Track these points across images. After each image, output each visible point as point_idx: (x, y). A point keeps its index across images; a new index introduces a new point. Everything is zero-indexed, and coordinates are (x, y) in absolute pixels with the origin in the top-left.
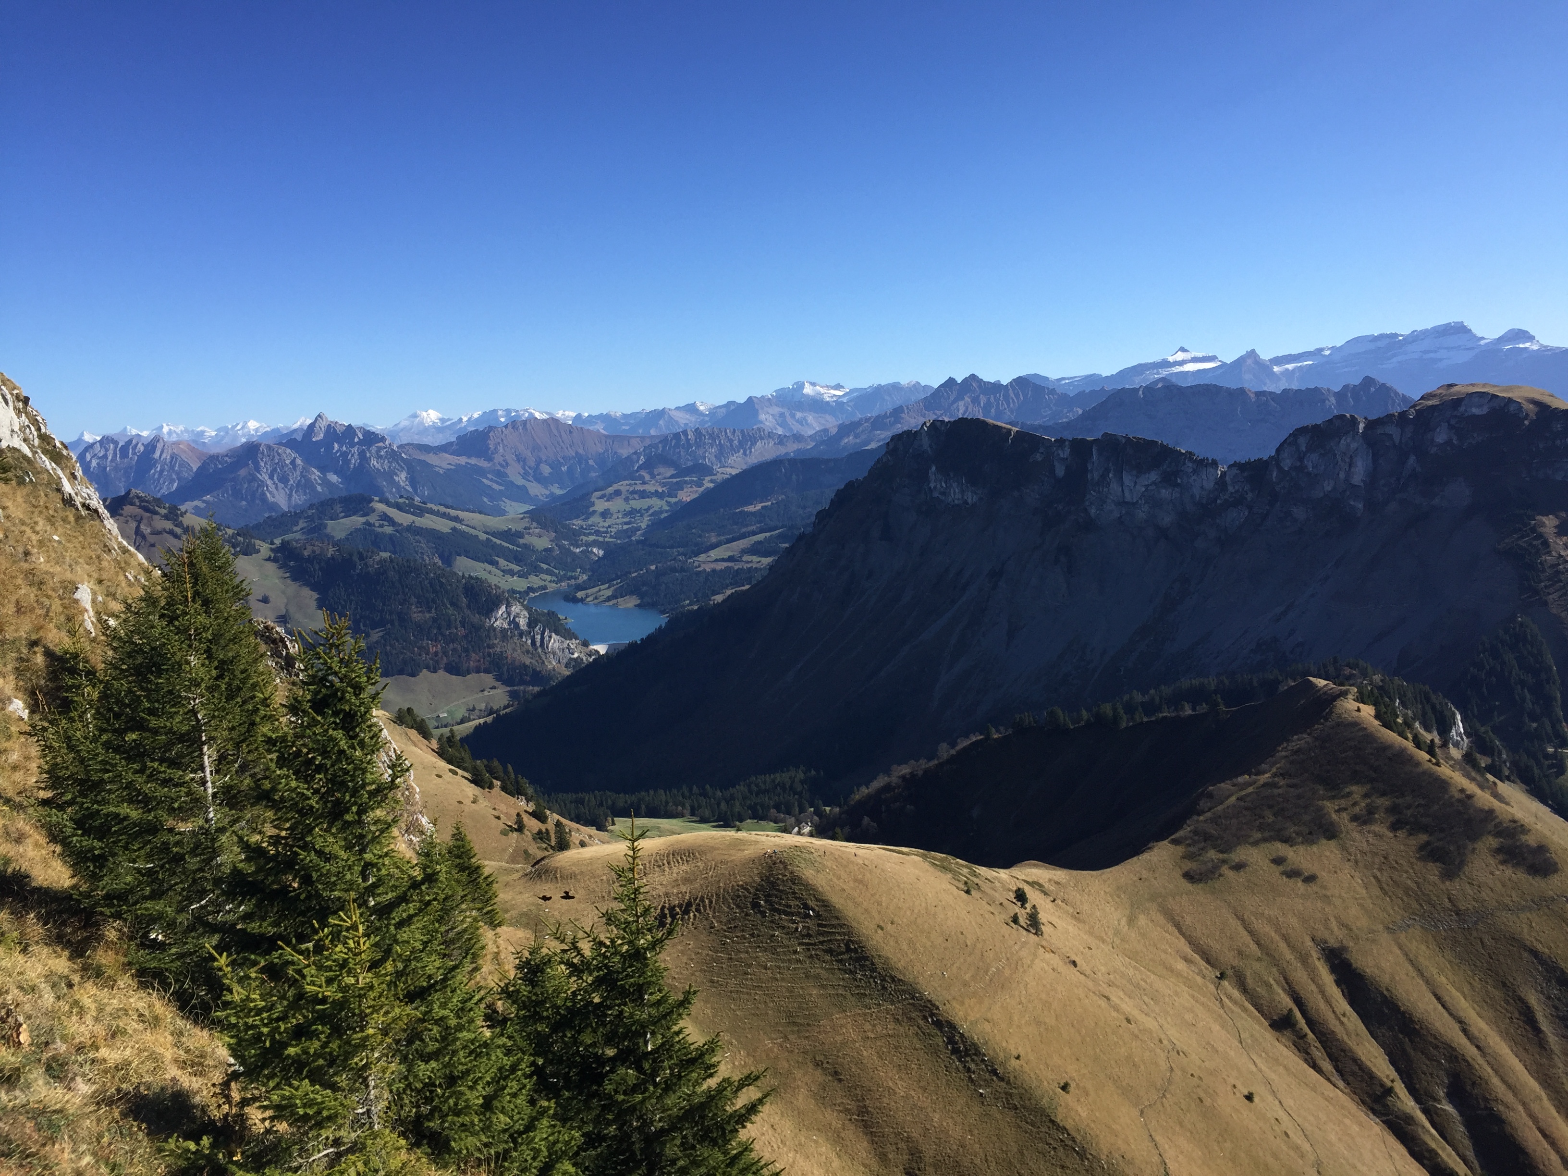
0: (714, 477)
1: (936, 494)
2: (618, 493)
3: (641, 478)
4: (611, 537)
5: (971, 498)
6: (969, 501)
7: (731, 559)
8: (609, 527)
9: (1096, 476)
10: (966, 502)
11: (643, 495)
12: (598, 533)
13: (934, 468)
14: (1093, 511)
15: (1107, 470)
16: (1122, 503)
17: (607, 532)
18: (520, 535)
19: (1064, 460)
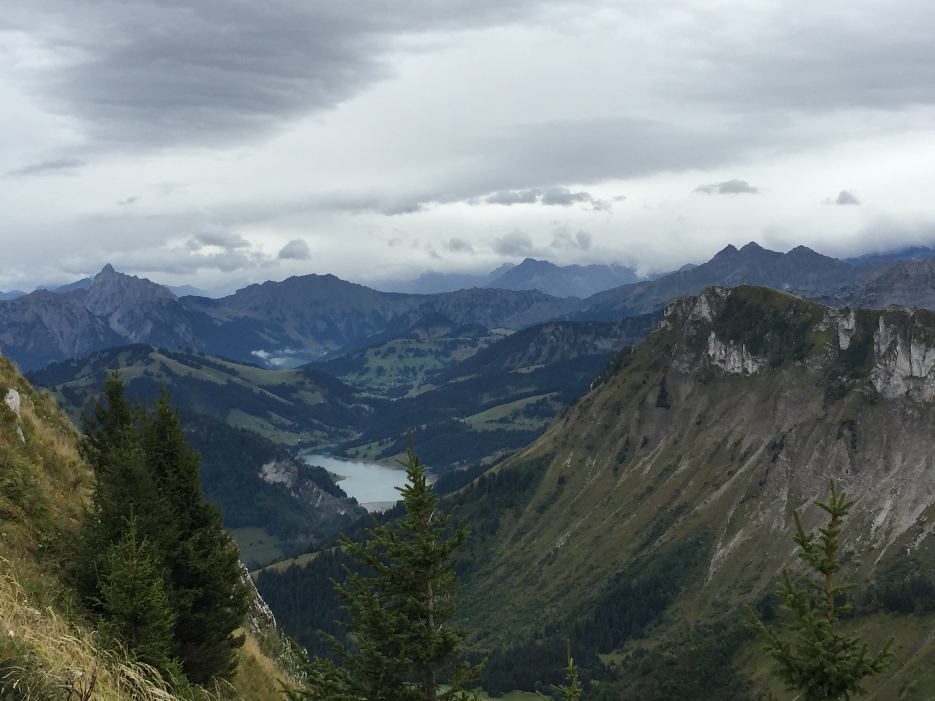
0: (488, 338)
1: (716, 363)
2: (392, 350)
3: (416, 337)
4: (383, 394)
5: (752, 368)
6: (750, 371)
7: (503, 420)
8: (382, 384)
9: (883, 349)
10: (745, 371)
11: (419, 353)
12: (370, 390)
13: (713, 335)
14: (879, 386)
15: (894, 343)
16: (911, 377)
17: (379, 390)
18: (293, 389)
19: (847, 331)
